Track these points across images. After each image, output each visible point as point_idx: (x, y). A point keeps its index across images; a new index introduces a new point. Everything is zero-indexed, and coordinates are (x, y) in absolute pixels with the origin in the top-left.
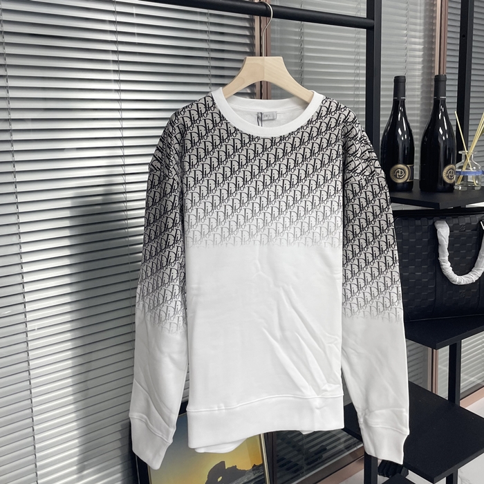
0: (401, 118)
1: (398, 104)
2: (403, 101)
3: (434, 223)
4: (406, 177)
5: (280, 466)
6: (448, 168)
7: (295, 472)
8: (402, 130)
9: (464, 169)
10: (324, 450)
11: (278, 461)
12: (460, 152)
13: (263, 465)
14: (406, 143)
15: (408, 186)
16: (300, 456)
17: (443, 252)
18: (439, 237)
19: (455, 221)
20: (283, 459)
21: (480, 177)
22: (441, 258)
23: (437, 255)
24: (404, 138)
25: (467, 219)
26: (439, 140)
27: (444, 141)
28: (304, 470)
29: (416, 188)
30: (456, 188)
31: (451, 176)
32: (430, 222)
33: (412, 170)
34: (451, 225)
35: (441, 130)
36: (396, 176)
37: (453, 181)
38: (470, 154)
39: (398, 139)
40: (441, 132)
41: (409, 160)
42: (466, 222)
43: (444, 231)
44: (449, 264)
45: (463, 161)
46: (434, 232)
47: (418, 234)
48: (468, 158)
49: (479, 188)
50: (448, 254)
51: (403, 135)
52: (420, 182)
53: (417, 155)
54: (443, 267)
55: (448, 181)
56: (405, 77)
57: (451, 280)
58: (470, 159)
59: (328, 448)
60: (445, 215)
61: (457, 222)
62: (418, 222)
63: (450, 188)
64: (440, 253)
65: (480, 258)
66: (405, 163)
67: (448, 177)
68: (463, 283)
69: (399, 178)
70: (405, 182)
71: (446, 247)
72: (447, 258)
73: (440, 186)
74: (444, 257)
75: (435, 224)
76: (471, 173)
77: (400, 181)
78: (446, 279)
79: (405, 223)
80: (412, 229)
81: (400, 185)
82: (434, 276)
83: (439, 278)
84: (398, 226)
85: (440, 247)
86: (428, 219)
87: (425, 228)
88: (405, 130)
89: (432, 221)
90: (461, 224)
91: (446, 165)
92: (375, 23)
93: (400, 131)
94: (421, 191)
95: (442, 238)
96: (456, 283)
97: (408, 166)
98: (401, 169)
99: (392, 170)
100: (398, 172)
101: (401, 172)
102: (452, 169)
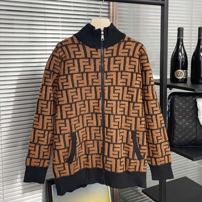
0: (181, 47)
1: (180, 41)
2: (182, 39)
4: (183, 76)
8: (182, 53)
14: (183, 59)
15: (185, 81)
17: (200, 113)
18: (198, 106)
22: (199, 117)
23: (197, 115)
24: (182, 57)
29: (189, 82)
33: (187, 73)
36: (177, 75)
39: (179, 58)
41: (185, 68)
43: (201, 103)
47: (187, 104)
52: (191, 79)
54: (200, 121)
56: (183, 28)
62: (187, 98)
66: (183, 69)
69: (179, 77)
73: (201, 81)
75: (196, 100)
79: (180, 98)
80: (184, 101)
81: (180, 80)
82: (196, 125)
83: (198, 127)
84: (177, 99)
85: (198, 111)
86: (193, 97)
87: (191, 101)
88: (183, 53)
89: (195, 98)
92: (165, 3)
93: (180, 53)
94: (191, 83)
95: (200, 107)
97: (184, 71)
98: (180, 72)
99: (176, 73)
100: (179, 73)
101: (180, 74)
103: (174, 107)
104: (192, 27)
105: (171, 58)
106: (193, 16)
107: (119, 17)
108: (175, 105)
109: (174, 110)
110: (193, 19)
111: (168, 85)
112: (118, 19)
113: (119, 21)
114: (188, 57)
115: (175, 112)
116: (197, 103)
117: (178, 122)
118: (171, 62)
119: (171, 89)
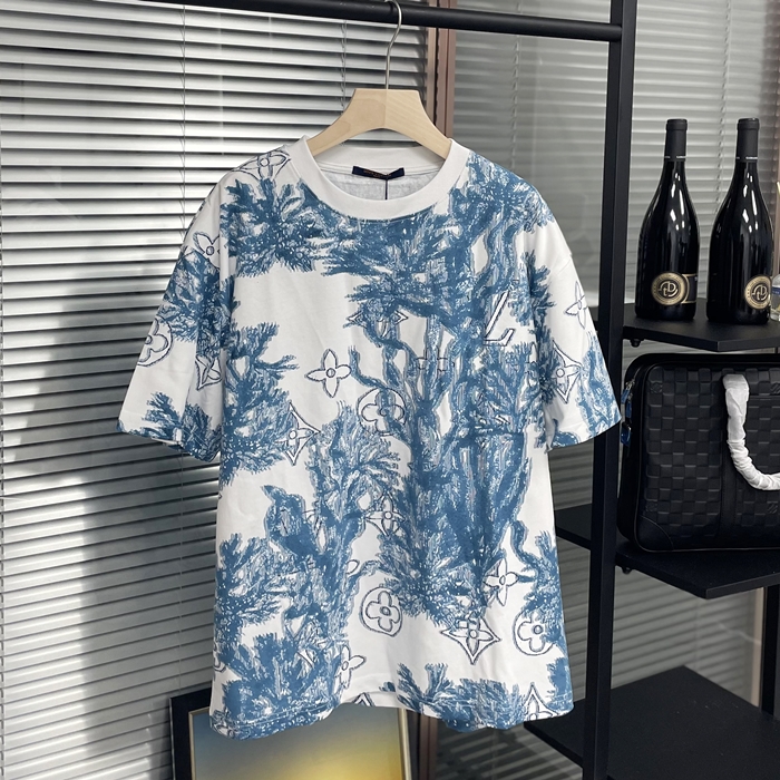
0: (676, 193)
1: (673, 168)
2: (682, 163)
3: (722, 378)
4: (681, 295)
8: (678, 212)
14: (684, 236)
15: (685, 313)
17: (735, 429)
18: (728, 403)
19: (764, 376)
22: (731, 441)
23: (726, 436)
24: (680, 226)
26: (742, 232)
27: (751, 235)
29: (701, 316)
30: (772, 317)
31: (761, 297)
32: (716, 377)
33: (694, 285)
34: (755, 383)
35: (745, 215)
36: (661, 293)
39: (669, 229)
40: (746, 218)
41: (688, 265)
43: (738, 394)
44: (746, 451)
46: (722, 391)
47: (693, 396)
50: (744, 435)
51: (679, 221)
52: (708, 304)
53: (704, 257)
54: (735, 456)
55: (755, 305)
56: (685, 121)
57: (749, 481)
60: (740, 366)
61: (767, 378)
62: (693, 376)
63: (762, 318)
64: (730, 431)
66: (680, 272)
67: (754, 297)
68: (771, 487)
69: (667, 297)
71: (742, 422)
72: (742, 441)
73: (743, 314)
74: (736, 438)
75: (724, 380)
78: (740, 478)
79: (669, 375)
80: (680, 386)
81: (670, 310)
82: (722, 469)
84: (656, 381)
85: (730, 422)
86: (712, 371)
87: (706, 386)
88: (683, 212)
89: (719, 375)
90: (773, 383)
91: (753, 275)
92: (623, 31)
93: (673, 214)
94: (709, 321)
95: (735, 406)
96: (758, 487)
97: (685, 276)
98: (672, 281)
99: (655, 283)
100: (666, 286)
101: (672, 287)
102: (764, 284)
103: (647, 408)
104: (724, 114)
105: (639, 231)
106: (728, 75)
107: (459, 78)
108: (648, 401)
109: (644, 418)
110: (727, 86)
111: (626, 328)
112: (453, 85)
113: (458, 92)
114: (700, 223)
115: (647, 426)
116: (725, 390)
117: (657, 461)
118: (640, 242)
119: (635, 344)
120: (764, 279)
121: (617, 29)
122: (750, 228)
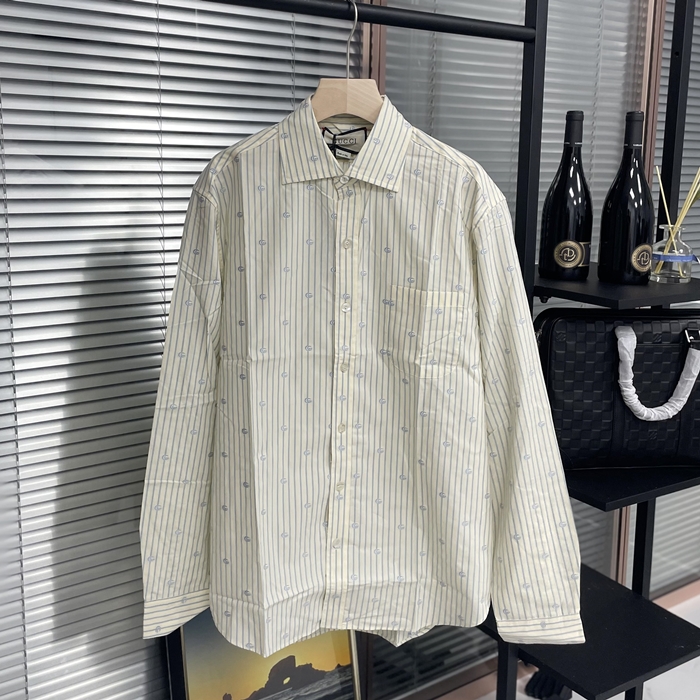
0: (574, 174)
1: (571, 153)
2: (579, 147)
3: (614, 328)
4: (578, 260)
5: (379, 672)
6: (639, 249)
7: (401, 682)
8: (575, 190)
9: (666, 252)
10: (446, 653)
11: (375, 665)
12: (661, 227)
13: (351, 666)
14: (580, 210)
15: (580, 274)
16: (409, 660)
17: (626, 371)
18: (620, 349)
19: (647, 327)
20: (382, 662)
21: (689, 265)
22: (622, 381)
23: (617, 376)
24: (577, 202)
25: (665, 326)
26: (629, 207)
27: (637, 210)
28: (415, 680)
29: (593, 276)
30: (651, 278)
31: (645, 262)
32: (609, 328)
33: (588, 250)
34: (641, 333)
35: (632, 193)
36: (562, 258)
37: (647, 268)
38: (676, 230)
39: (568, 204)
40: (633, 196)
41: (583, 235)
42: (664, 330)
43: (627, 342)
44: (634, 389)
45: (665, 240)
46: (614, 341)
47: (590, 344)
48: (673, 236)
49: (687, 281)
50: (632, 376)
51: (576, 197)
53: (597, 226)
54: (625, 394)
55: (639, 268)
56: (582, 112)
57: (636, 414)
58: (676, 238)
59: (453, 650)
60: (631, 318)
61: (650, 329)
62: (591, 327)
63: (643, 279)
64: (621, 373)
65: (682, 384)
66: (577, 240)
67: (639, 262)
68: (653, 418)
69: (567, 261)
70: (576, 268)
71: (631, 365)
72: (630, 381)
73: (628, 276)
74: (626, 379)
75: (616, 331)
76: (675, 257)
77: (569, 265)
78: (628, 411)
79: (571, 327)
80: (580, 335)
81: (568, 271)
82: (612, 406)
83: (618, 410)
84: (560, 331)
85: (621, 365)
86: (606, 323)
87: (600, 336)
88: (579, 190)
89: (612, 326)
90: (654, 333)
91: (638, 244)
92: (537, 33)
93: (571, 191)
94: (600, 281)
95: (625, 352)
96: (643, 418)
97: (582, 243)
98: (571, 248)
99: (557, 250)
100: (566, 252)
102: (647, 251)
103: (553, 354)
108: (554, 348)
109: (550, 363)
111: (536, 287)
112: (385, 78)
114: (593, 198)
115: (552, 369)
116: (617, 339)
117: (560, 398)
119: (544, 301)
120: (647, 247)
121: (531, 31)
122: (636, 204)
